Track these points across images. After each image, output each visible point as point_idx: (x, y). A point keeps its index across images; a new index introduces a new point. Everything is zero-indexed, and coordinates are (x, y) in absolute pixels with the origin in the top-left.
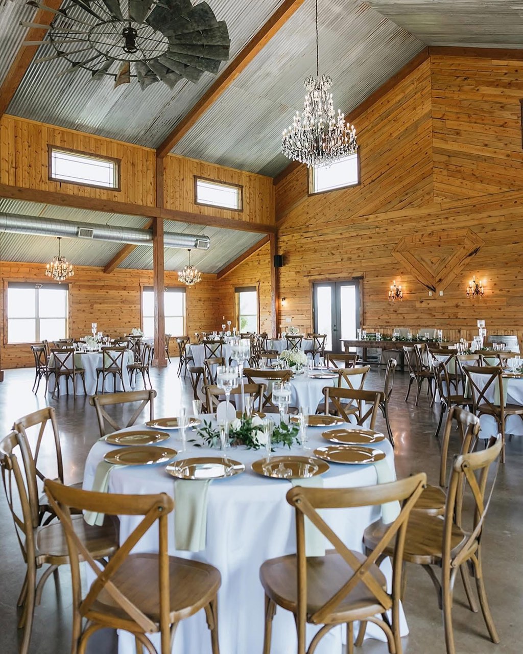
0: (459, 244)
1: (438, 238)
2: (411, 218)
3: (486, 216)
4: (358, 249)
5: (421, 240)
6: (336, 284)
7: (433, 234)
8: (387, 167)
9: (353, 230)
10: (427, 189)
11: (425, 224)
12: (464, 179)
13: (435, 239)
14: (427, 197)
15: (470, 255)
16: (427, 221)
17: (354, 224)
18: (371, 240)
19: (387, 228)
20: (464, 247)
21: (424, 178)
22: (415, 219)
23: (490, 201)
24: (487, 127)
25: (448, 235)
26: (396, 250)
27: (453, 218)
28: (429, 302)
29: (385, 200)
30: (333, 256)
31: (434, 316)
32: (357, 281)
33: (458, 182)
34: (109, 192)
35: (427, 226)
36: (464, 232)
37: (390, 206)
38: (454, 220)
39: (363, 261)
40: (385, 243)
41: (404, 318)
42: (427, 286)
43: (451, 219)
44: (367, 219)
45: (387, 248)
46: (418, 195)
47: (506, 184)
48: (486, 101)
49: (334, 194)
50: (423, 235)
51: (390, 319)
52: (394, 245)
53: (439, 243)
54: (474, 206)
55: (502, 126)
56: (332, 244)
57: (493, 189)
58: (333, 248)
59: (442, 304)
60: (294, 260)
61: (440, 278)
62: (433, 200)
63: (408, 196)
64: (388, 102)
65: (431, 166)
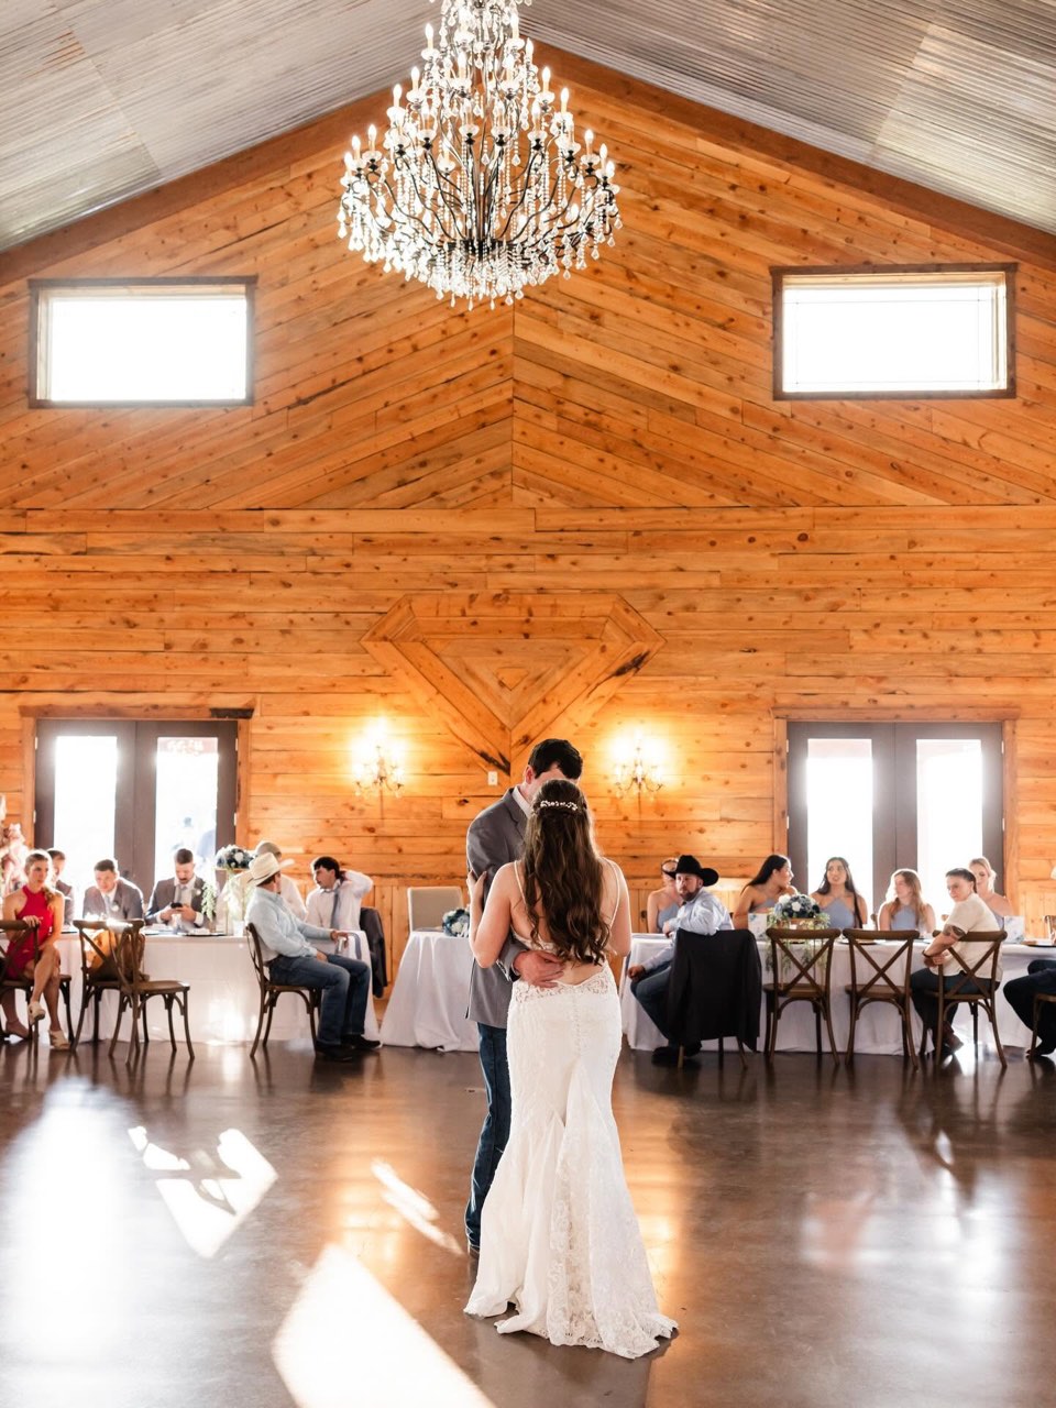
0: (589, 638)
1: (524, 611)
2: (434, 541)
3: (671, 567)
4: (236, 616)
5: (468, 612)
6: (142, 729)
7: (507, 599)
8: (357, 368)
9: (217, 550)
10: (495, 458)
11: (482, 563)
12: (609, 451)
13: (513, 613)
14: (494, 484)
15: (620, 672)
16: (489, 556)
17: (223, 530)
18: (286, 592)
19: (349, 559)
20: (603, 649)
21: (484, 426)
22: (447, 546)
23: (684, 526)
24: (680, 318)
25: (554, 606)
26: (380, 634)
27: (573, 558)
29: (346, 469)
30: (132, 632)
33: (589, 457)
35: (490, 572)
36: (603, 606)
37: (362, 492)
38: (574, 564)
39: (252, 657)
40: (338, 609)
41: (400, 851)
42: (484, 755)
43: (564, 562)
44: (276, 523)
45: (348, 623)
46: (462, 472)
47: (727, 487)
48: (677, 247)
50: (472, 598)
51: (349, 853)
52: (375, 619)
53: (526, 628)
54: (637, 533)
55: (723, 327)
56: (129, 588)
57: (692, 493)
61: (525, 732)
62: (510, 495)
63: (424, 471)
65: (509, 395)
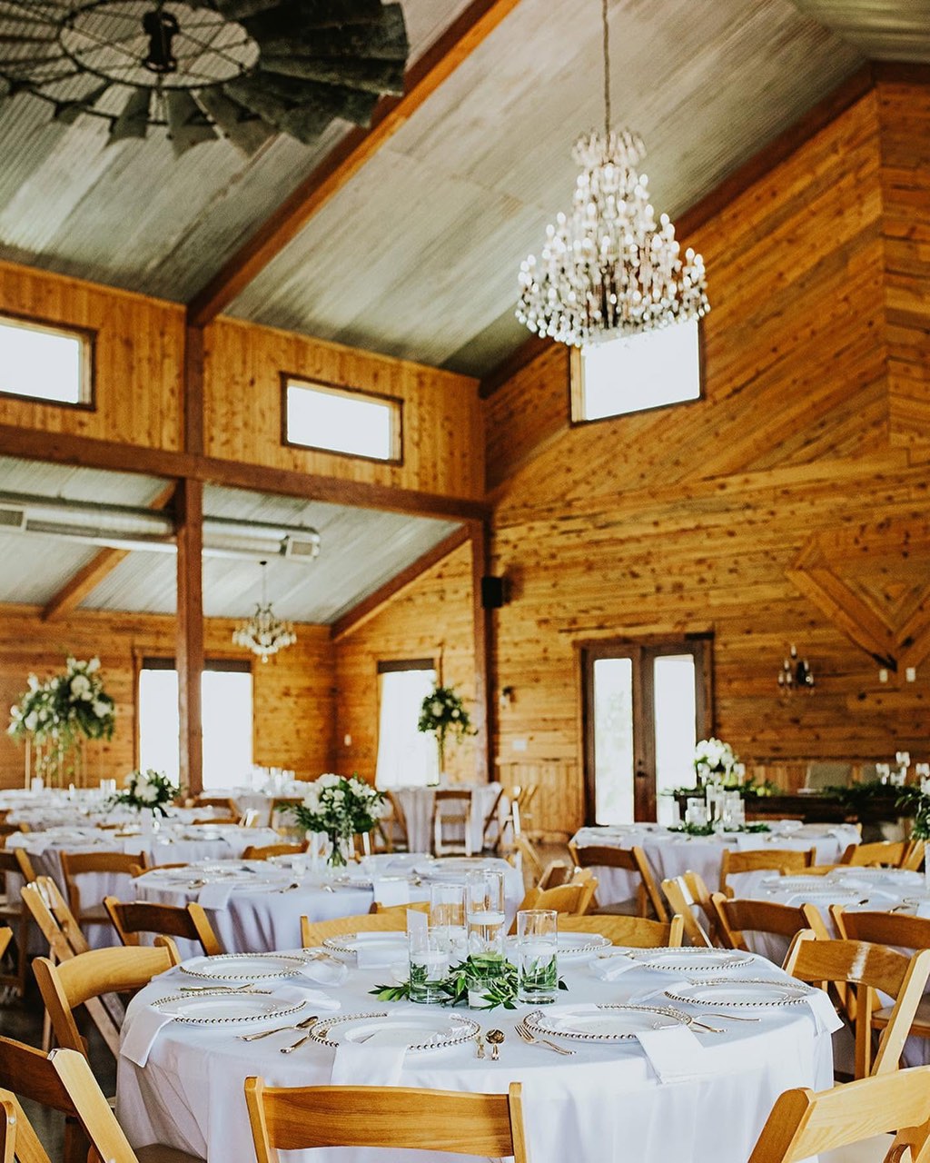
1: (903, 535)
2: (833, 485)
4: (700, 561)
5: (861, 540)
6: (644, 652)
7: (889, 526)
8: (773, 357)
9: (686, 514)
10: (874, 411)
11: (868, 499)
13: (894, 537)
14: (874, 432)
16: (873, 492)
17: (689, 498)
18: (732, 540)
19: (774, 508)
21: (866, 386)
22: (842, 487)
25: (926, 527)
26: (797, 565)
28: (880, 696)
29: (768, 438)
30: (637, 581)
31: (894, 732)
32: (695, 643)
34: (68, 413)
35: (875, 505)
37: (780, 454)
39: (712, 593)
40: (768, 547)
41: (818, 737)
42: (876, 657)
44: (722, 487)
45: (774, 559)
46: (850, 426)
49: (636, 423)
50: (863, 528)
51: (783, 740)
52: (792, 553)
53: (905, 549)
56: (633, 549)
58: (637, 560)
59: (912, 702)
60: (535, 591)
61: (907, 636)
62: (887, 439)
63: (825, 430)
64: (774, 194)
65: (884, 356)
